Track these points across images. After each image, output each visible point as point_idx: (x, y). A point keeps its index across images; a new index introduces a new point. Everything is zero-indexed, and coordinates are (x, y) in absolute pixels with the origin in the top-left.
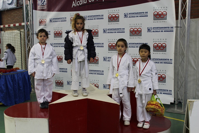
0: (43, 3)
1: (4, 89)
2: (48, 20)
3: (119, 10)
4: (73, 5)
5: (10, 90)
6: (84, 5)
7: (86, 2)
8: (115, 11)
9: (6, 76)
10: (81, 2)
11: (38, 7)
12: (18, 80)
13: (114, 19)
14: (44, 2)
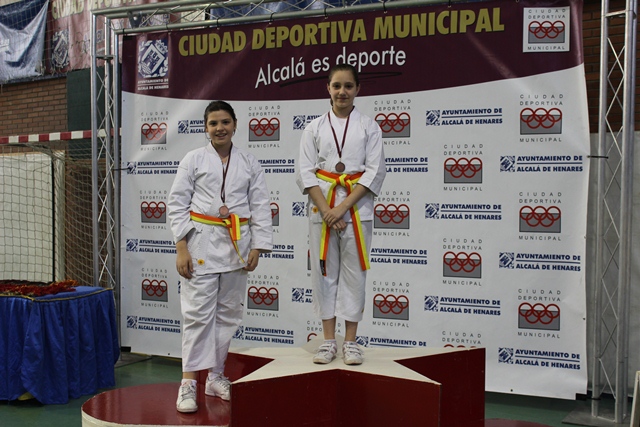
0: (157, 71)
1: (38, 347)
2: (171, 127)
3: (409, 101)
4: (259, 80)
5: (56, 352)
6: (294, 81)
7: (303, 73)
8: (399, 104)
9: (44, 306)
10: (285, 71)
11: (141, 84)
12: (79, 320)
13: (392, 128)
14: (159, 68)
